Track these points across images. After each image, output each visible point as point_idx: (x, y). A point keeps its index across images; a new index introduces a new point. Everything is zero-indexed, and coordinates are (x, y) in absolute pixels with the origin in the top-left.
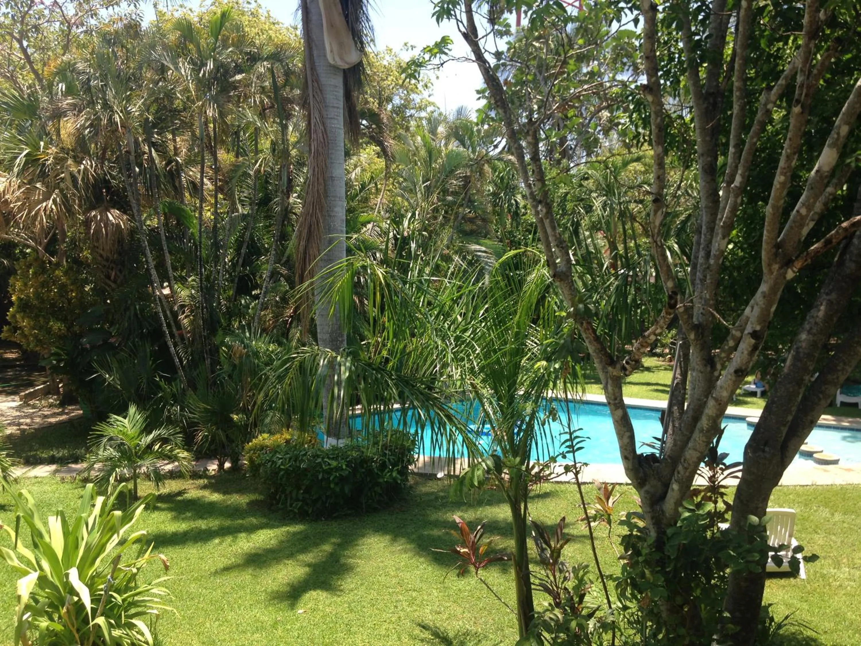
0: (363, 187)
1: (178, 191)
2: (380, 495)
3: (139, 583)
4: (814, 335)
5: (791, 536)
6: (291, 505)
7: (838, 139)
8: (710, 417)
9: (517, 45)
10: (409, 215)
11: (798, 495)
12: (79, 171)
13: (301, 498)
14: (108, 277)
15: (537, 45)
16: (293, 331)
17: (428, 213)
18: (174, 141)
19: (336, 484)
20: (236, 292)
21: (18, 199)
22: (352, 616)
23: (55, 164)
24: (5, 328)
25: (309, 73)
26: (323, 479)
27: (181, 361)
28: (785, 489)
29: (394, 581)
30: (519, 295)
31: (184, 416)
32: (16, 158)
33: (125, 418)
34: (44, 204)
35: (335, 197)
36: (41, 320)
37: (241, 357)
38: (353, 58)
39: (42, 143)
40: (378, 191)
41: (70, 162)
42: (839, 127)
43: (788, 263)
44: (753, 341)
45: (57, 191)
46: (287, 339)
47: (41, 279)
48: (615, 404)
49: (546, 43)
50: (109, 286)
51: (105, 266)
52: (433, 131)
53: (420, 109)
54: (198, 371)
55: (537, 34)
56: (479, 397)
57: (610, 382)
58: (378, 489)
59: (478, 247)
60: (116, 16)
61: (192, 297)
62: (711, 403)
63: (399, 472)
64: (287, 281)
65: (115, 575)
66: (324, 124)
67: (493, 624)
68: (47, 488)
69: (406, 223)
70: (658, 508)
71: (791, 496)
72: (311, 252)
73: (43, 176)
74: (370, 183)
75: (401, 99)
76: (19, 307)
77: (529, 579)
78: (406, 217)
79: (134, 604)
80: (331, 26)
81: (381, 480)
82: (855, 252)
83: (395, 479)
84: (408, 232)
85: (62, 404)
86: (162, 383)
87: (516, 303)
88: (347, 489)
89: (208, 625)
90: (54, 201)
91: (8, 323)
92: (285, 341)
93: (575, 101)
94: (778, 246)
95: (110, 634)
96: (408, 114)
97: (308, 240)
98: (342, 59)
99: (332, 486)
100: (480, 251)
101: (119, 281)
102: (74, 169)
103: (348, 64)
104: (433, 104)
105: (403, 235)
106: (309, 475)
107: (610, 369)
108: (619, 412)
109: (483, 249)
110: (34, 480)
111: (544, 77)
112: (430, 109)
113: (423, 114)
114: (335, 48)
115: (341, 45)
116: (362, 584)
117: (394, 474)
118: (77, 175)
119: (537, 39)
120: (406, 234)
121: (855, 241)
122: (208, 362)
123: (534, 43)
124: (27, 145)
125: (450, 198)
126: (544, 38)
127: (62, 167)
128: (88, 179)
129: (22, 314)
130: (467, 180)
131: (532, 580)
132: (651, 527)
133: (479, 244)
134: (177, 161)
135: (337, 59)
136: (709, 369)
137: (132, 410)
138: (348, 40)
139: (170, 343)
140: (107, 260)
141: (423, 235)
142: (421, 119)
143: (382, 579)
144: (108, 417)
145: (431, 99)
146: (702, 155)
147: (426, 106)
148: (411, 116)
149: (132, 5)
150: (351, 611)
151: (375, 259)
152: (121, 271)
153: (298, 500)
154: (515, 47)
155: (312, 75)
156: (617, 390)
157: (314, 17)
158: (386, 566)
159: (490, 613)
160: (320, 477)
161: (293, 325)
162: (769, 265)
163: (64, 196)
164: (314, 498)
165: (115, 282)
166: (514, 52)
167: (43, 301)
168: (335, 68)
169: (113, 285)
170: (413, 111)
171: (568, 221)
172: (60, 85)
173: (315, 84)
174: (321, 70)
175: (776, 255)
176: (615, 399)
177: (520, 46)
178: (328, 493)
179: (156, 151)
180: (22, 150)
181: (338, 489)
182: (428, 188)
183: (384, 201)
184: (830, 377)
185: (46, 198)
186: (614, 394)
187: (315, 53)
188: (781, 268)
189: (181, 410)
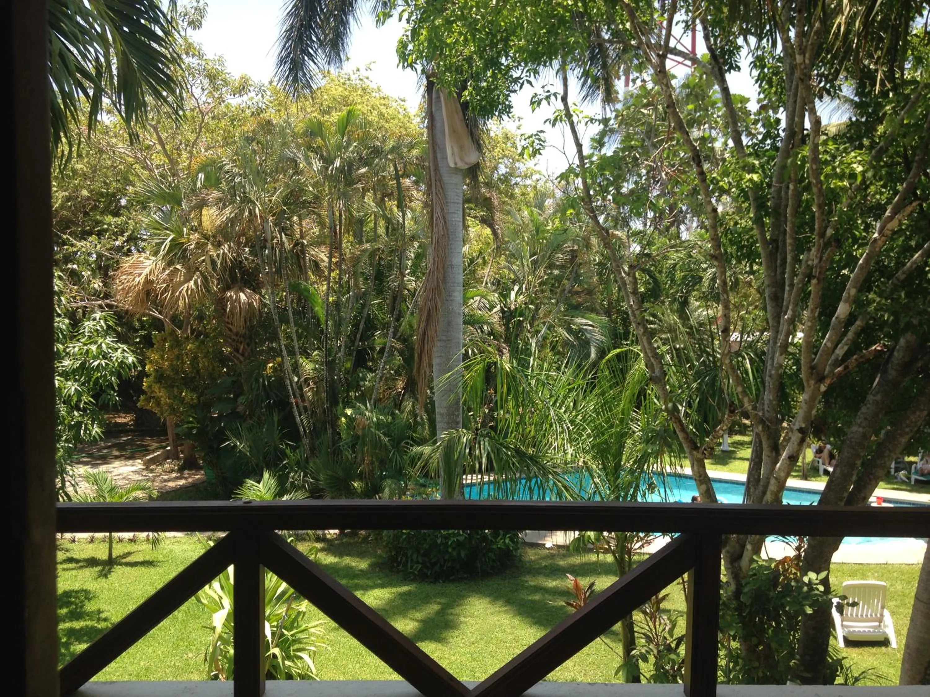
0: (472, 261)
1: (302, 269)
2: (494, 561)
3: (300, 623)
4: (864, 428)
5: (883, 608)
6: (411, 568)
7: (849, 297)
8: (772, 493)
9: (625, 113)
10: (516, 288)
11: (903, 573)
12: (218, 255)
13: (420, 561)
14: (237, 350)
15: (645, 112)
16: (405, 403)
17: (535, 287)
18: (301, 225)
19: (454, 549)
20: (354, 365)
21: (164, 281)
22: (474, 664)
23: (196, 248)
24: (142, 397)
25: (432, 173)
26: (442, 544)
27: (305, 431)
28: (890, 567)
29: (510, 637)
30: (623, 386)
31: (307, 481)
32: (162, 243)
33: (259, 482)
34: (186, 285)
35: (454, 283)
36: (176, 390)
37: (364, 428)
38: (473, 158)
39: (185, 229)
40: (485, 263)
41: (210, 246)
42: (849, 289)
43: (821, 379)
44: (800, 435)
45: (198, 273)
46: (399, 410)
47: (176, 351)
48: (700, 481)
49: (656, 109)
50: (238, 359)
51: (234, 340)
52: (540, 206)
53: (526, 177)
54: (320, 440)
55: (645, 101)
56: (589, 470)
57: (695, 463)
58: (491, 555)
59: (584, 321)
60: (244, 105)
61: (315, 369)
62: (773, 481)
63: (511, 540)
64: (401, 355)
65: (289, 613)
66: (444, 218)
67: (602, 676)
68: (185, 547)
69: (513, 295)
70: (736, 565)
71: (895, 574)
72: (429, 333)
73: (184, 258)
74: (478, 257)
75: (506, 167)
76: (155, 378)
77: (633, 628)
78: (513, 290)
79: (299, 641)
80: (453, 131)
81: (495, 547)
82: (896, 362)
83: (508, 547)
84: (515, 305)
85: (181, 470)
86: (288, 451)
87: (621, 392)
88: (463, 554)
89: (350, 666)
90: (196, 283)
91: (143, 392)
92: (397, 412)
93: (684, 166)
94: (812, 368)
95: (284, 664)
96: (513, 182)
97: (427, 323)
98: (462, 160)
99: (450, 550)
100: (586, 325)
101: (246, 354)
102: (214, 254)
103: (466, 163)
104: (539, 172)
105: (509, 308)
106: (428, 540)
107: (695, 452)
108: (704, 487)
109: (590, 323)
110: (173, 540)
111: (653, 143)
112: (535, 177)
113: (528, 182)
114: (456, 150)
115: (462, 148)
116: (481, 639)
117: (507, 541)
118: (216, 259)
119: (646, 106)
120: (513, 307)
121: (895, 353)
122: (330, 431)
123: (642, 110)
124: (172, 231)
125: (556, 272)
126: (653, 105)
127: (203, 251)
128: (226, 262)
129: (159, 385)
130: (574, 254)
131: (636, 629)
132: (731, 581)
133: (587, 319)
134: (303, 243)
135: (458, 160)
136: (774, 454)
137: (266, 475)
138: (468, 142)
139: (296, 414)
140: (237, 334)
141: (530, 309)
142: (525, 186)
143: (500, 635)
144: (244, 482)
145: (537, 168)
146: (768, 286)
147: (532, 175)
148: (516, 184)
149: (260, 95)
150: (474, 660)
151: (482, 331)
152: (248, 345)
153: (418, 562)
154: (622, 115)
155: (436, 174)
156: (701, 469)
157: (438, 124)
158: (502, 625)
159: (598, 667)
160: (439, 541)
161: (406, 397)
162: (808, 381)
163: (205, 278)
164: (433, 561)
165: (243, 355)
166: (622, 120)
167: (177, 373)
168: (457, 170)
169: (242, 358)
170: (519, 179)
171: (677, 292)
172: (200, 175)
173: (438, 184)
174: (443, 171)
175: (812, 374)
176: (700, 476)
177: (628, 113)
178: (446, 557)
179: (286, 235)
180: (169, 235)
181: (455, 554)
182: (534, 263)
183: (492, 273)
184: (878, 462)
185: (188, 280)
186: (699, 472)
187: (439, 156)
188: (816, 383)
189: (304, 477)
